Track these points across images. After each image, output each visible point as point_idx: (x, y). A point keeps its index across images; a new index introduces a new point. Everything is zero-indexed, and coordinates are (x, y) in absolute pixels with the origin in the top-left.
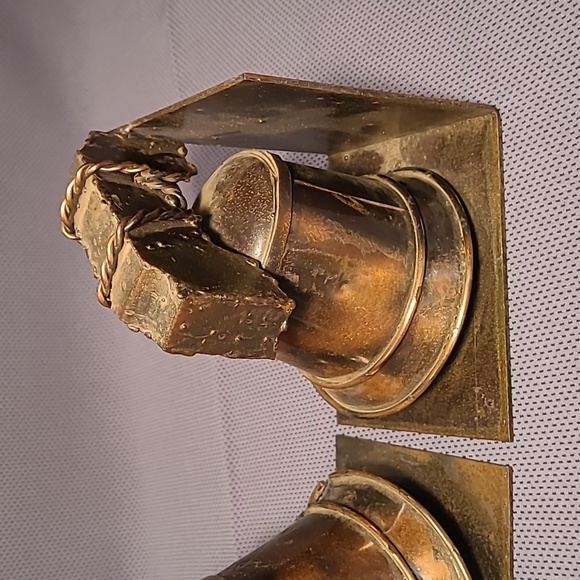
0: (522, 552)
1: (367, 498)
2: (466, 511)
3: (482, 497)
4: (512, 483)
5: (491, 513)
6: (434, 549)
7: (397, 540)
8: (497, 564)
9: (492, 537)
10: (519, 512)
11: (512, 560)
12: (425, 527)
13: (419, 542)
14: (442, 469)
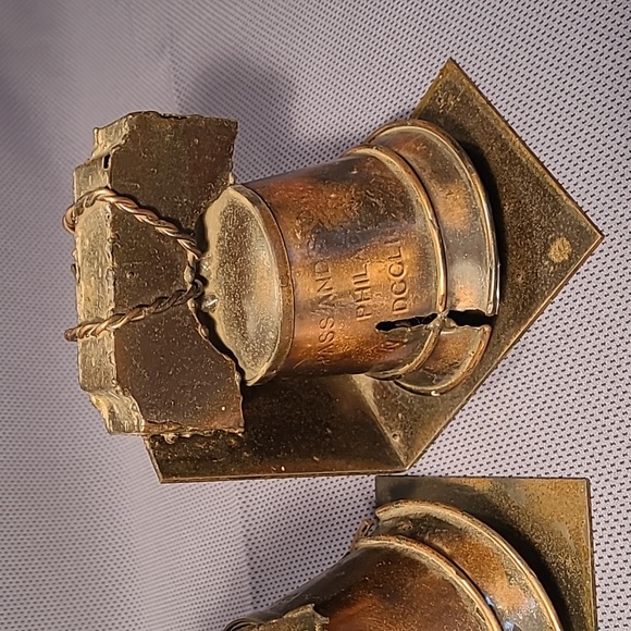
0: (605, 576)
1: (425, 525)
2: (537, 537)
3: (555, 518)
4: (590, 497)
5: (567, 535)
6: (507, 575)
7: (464, 565)
8: (576, 592)
9: (569, 563)
10: (600, 530)
11: (595, 586)
12: (495, 551)
13: (489, 566)
14: (505, 495)
